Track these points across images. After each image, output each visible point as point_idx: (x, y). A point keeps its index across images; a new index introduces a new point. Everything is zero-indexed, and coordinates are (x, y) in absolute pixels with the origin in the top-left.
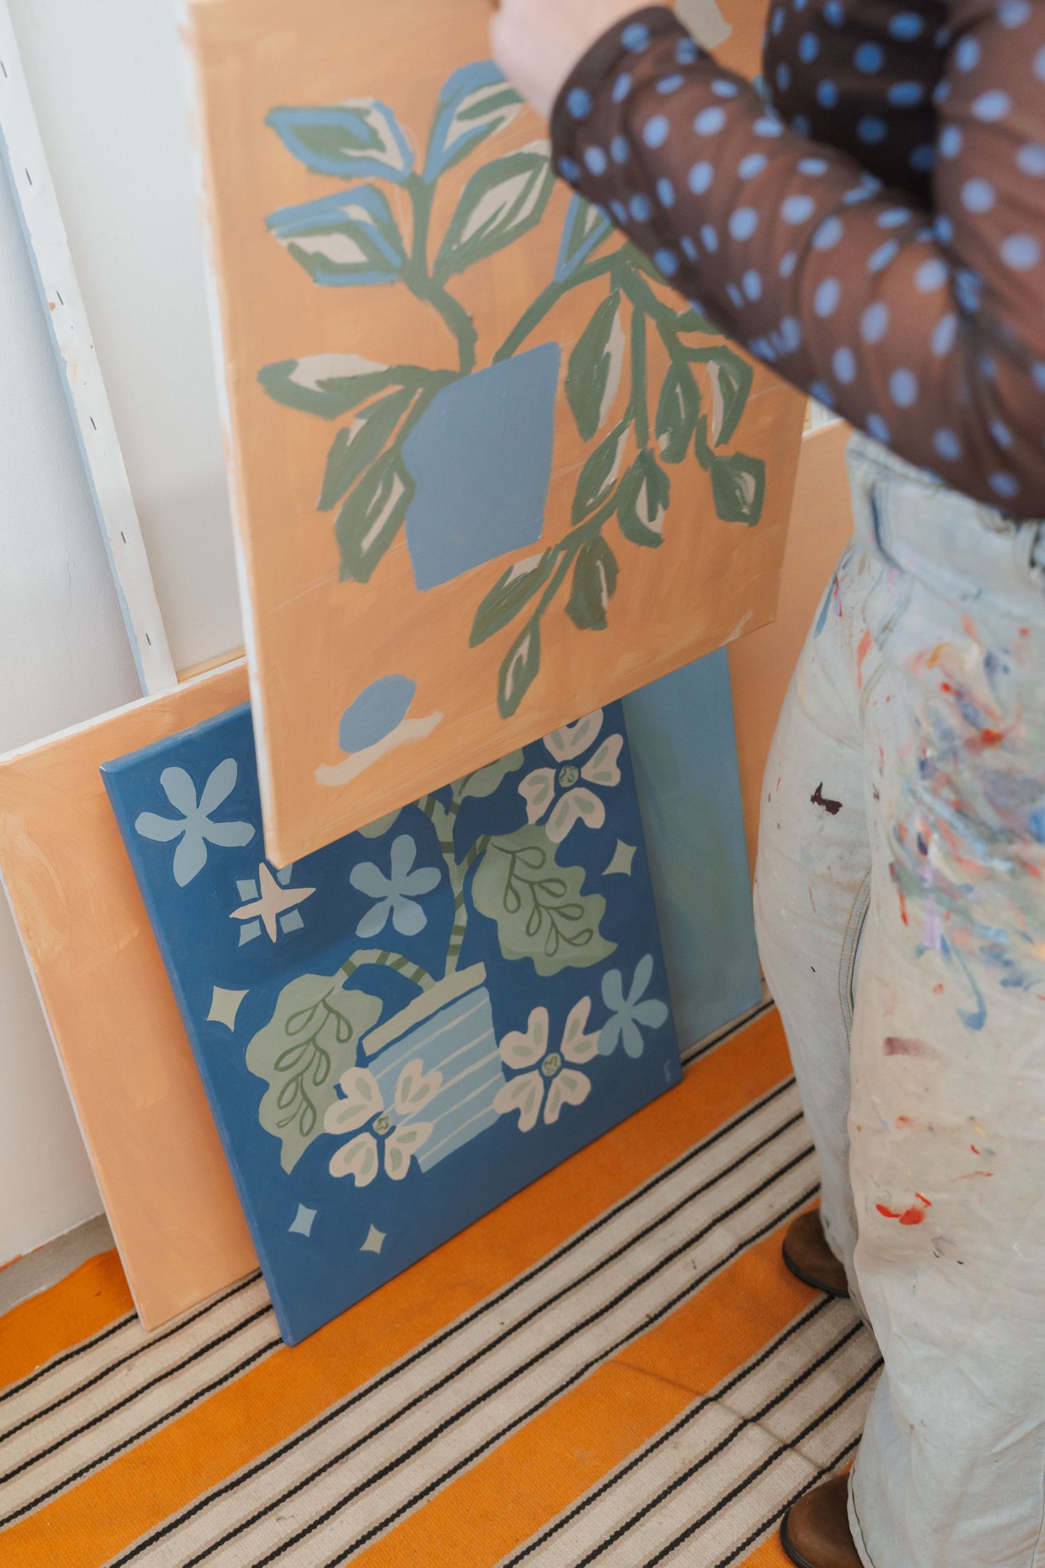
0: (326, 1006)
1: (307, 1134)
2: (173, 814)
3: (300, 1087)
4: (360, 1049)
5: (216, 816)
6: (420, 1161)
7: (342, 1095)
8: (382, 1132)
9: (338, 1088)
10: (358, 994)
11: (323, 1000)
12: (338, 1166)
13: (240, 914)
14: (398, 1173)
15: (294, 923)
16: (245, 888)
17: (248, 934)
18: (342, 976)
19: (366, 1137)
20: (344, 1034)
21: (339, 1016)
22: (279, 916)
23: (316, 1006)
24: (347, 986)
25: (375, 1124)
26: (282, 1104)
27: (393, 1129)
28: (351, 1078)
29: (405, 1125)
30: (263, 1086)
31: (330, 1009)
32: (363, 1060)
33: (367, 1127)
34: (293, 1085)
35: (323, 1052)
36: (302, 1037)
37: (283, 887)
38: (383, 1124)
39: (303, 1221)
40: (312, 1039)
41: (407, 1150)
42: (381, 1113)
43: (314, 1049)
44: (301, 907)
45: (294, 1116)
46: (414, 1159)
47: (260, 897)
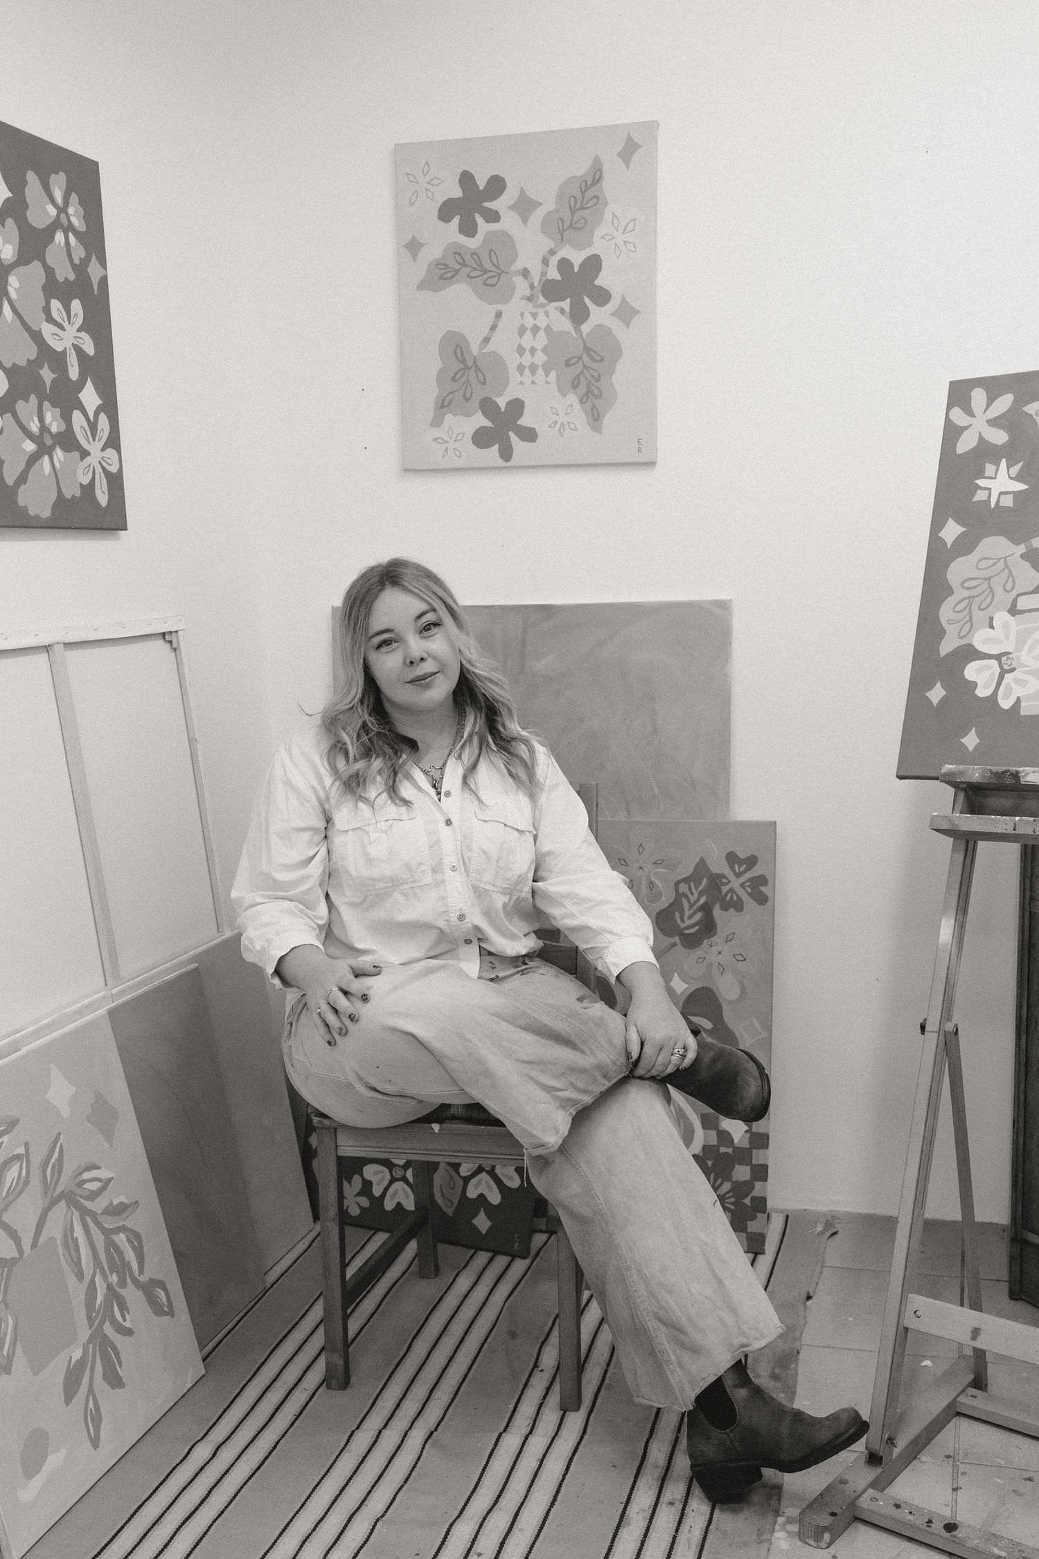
0: (1005, 563)
1: (961, 638)
2: (970, 413)
3: (970, 605)
4: (1014, 602)
5: (993, 423)
6: (1023, 704)
7: (992, 627)
8: (1006, 667)
9: (991, 619)
10: (1027, 565)
11: (1005, 558)
12: (972, 671)
13: (981, 482)
14: (1006, 704)
15: (1008, 501)
16: (989, 469)
17: (980, 496)
18: (1022, 549)
19: (994, 663)
20: (1009, 587)
21: (1010, 572)
22: (1001, 493)
23: (1000, 559)
24: (1022, 556)
25: (1004, 659)
26: (956, 609)
27: (1013, 670)
28: (1001, 617)
29: (1023, 672)
30: (950, 592)
31: (1007, 566)
32: (1013, 611)
33: (998, 657)
34: (966, 601)
35: (992, 591)
36: (984, 574)
37: (1010, 478)
38: (1009, 661)
39: (936, 694)
40: (989, 579)
41: (1018, 691)
42: (1011, 653)
43: (987, 586)
44: (1016, 494)
45: (959, 621)
46: (1018, 700)
47: (995, 478)
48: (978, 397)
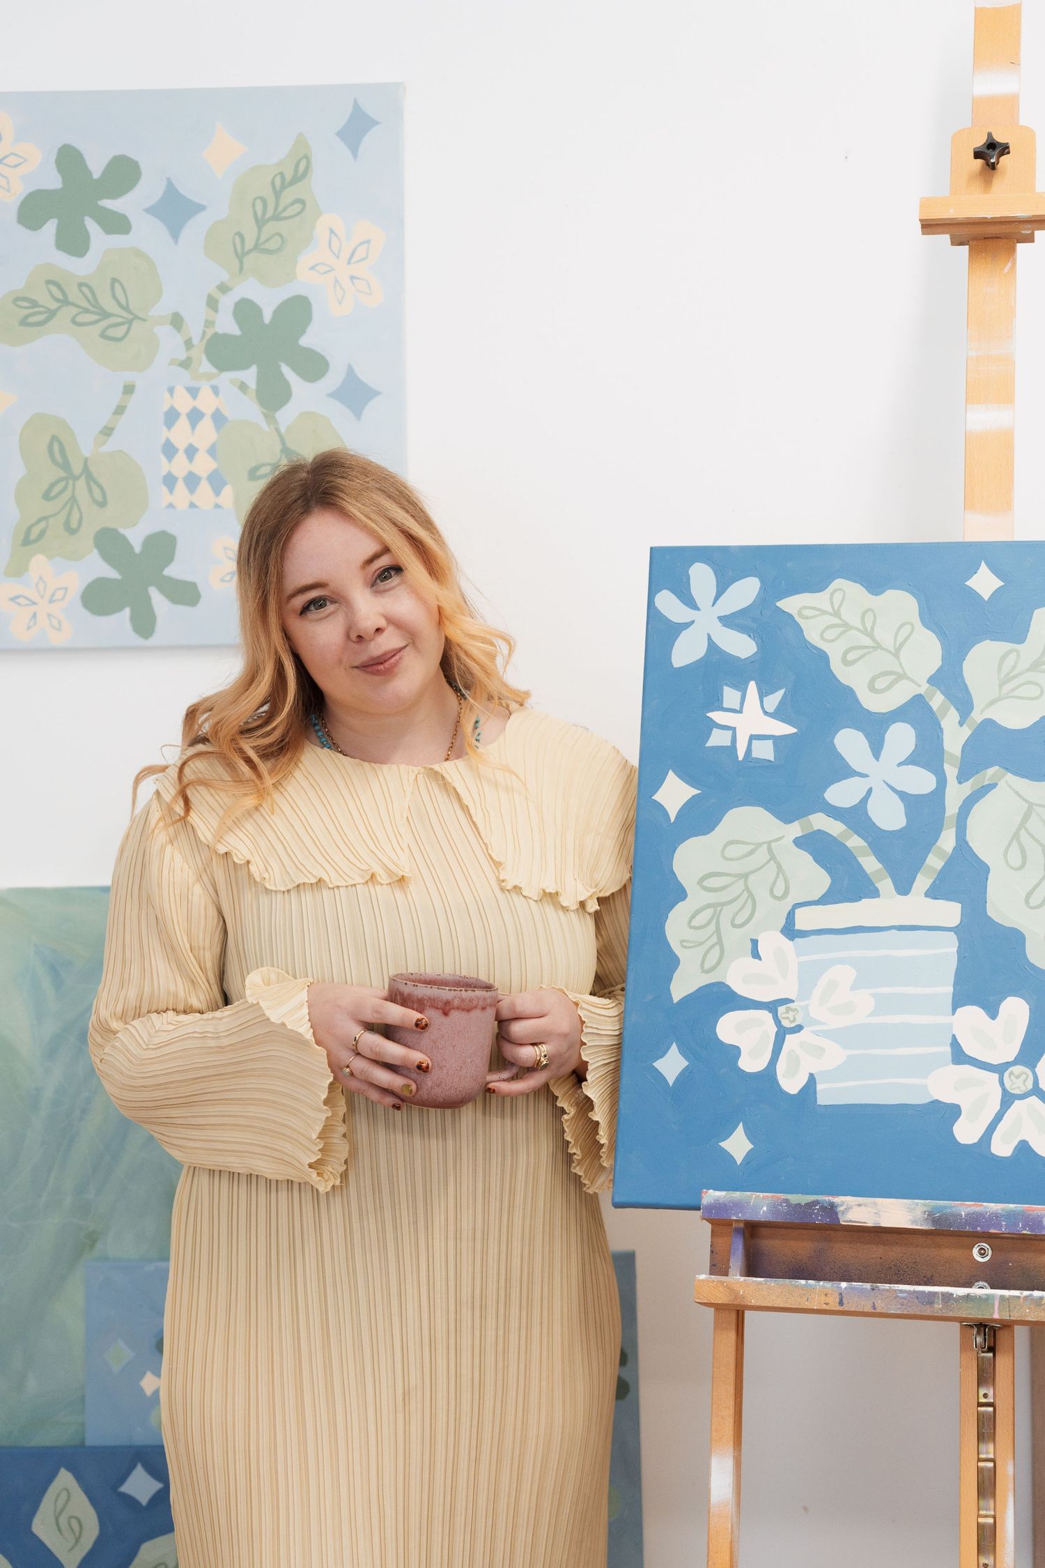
0: (770, 850)
1: (708, 971)
2: (691, 603)
3: (716, 917)
4: (791, 917)
5: (728, 621)
6: (819, 1087)
7: (756, 955)
8: (786, 1024)
9: (755, 943)
10: (806, 858)
11: (769, 843)
12: (729, 1028)
13: (716, 716)
14: (791, 1084)
15: (765, 751)
16: (730, 696)
17: (718, 739)
18: (795, 829)
19: (766, 1016)
20: (779, 891)
21: (779, 866)
22: (753, 738)
23: (761, 844)
24: (799, 842)
25: (781, 1010)
26: (694, 923)
27: (799, 1028)
28: (772, 941)
29: (816, 1033)
30: (681, 894)
31: (773, 857)
32: (790, 931)
33: (772, 1007)
34: (709, 912)
35: (751, 895)
36: (736, 868)
37: (766, 713)
38: (791, 1015)
39: (672, 1064)
40: (745, 876)
41: (809, 1065)
42: (792, 1001)
43: (743, 887)
44: (778, 740)
45: (701, 944)
46: (812, 1080)
47: (740, 712)
48: (702, 577)
